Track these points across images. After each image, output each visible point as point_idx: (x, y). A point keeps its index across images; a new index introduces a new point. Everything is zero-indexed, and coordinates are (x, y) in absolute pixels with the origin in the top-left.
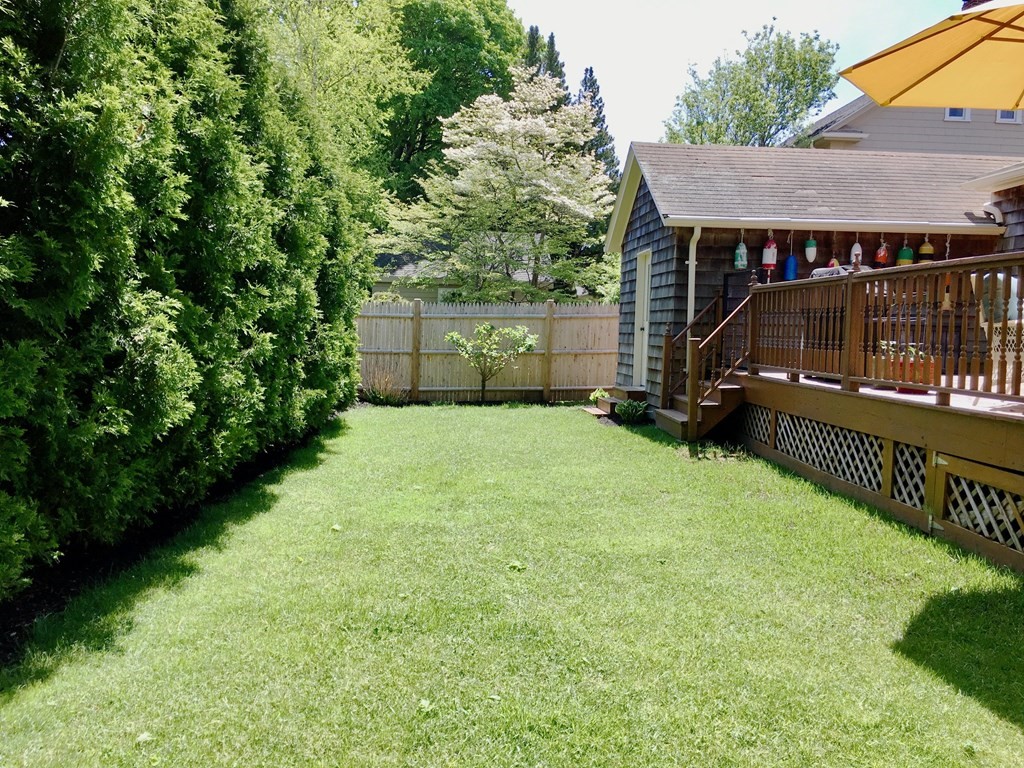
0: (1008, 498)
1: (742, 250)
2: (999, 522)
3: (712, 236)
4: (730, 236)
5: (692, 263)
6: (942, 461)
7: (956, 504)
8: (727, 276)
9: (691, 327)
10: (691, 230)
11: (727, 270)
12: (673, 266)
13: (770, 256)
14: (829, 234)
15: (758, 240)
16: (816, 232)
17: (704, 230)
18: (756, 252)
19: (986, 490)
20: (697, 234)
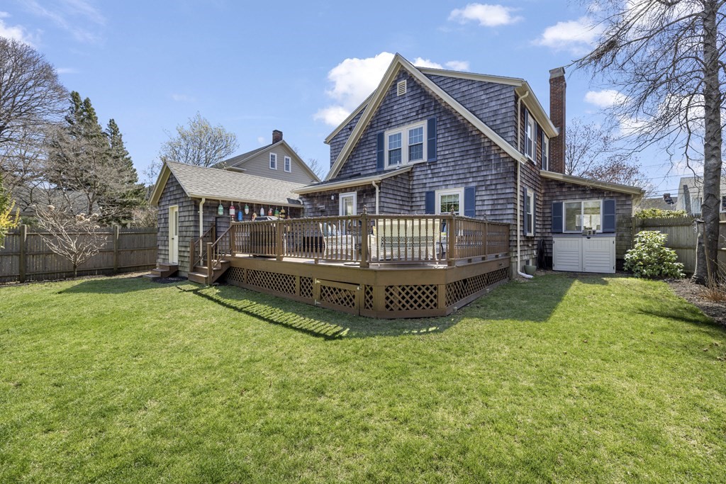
0: (343, 291)
1: (221, 208)
2: (340, 299)
3: (209, 202)
4: (216, 202)
5: (201, 212)
6: (318, 282)
7: (324, 295)
8: (216, 218)
9: (202, 238)
10: (201, 199)
11: (215, 215)
12: (192, 213)
13: (232, 212)
14: (252, 204)
15: (227, 205)
16: (248, 203)
17: (206, 199)
18: (227, 209)
19: (335, 289)
20: (203, 201)
